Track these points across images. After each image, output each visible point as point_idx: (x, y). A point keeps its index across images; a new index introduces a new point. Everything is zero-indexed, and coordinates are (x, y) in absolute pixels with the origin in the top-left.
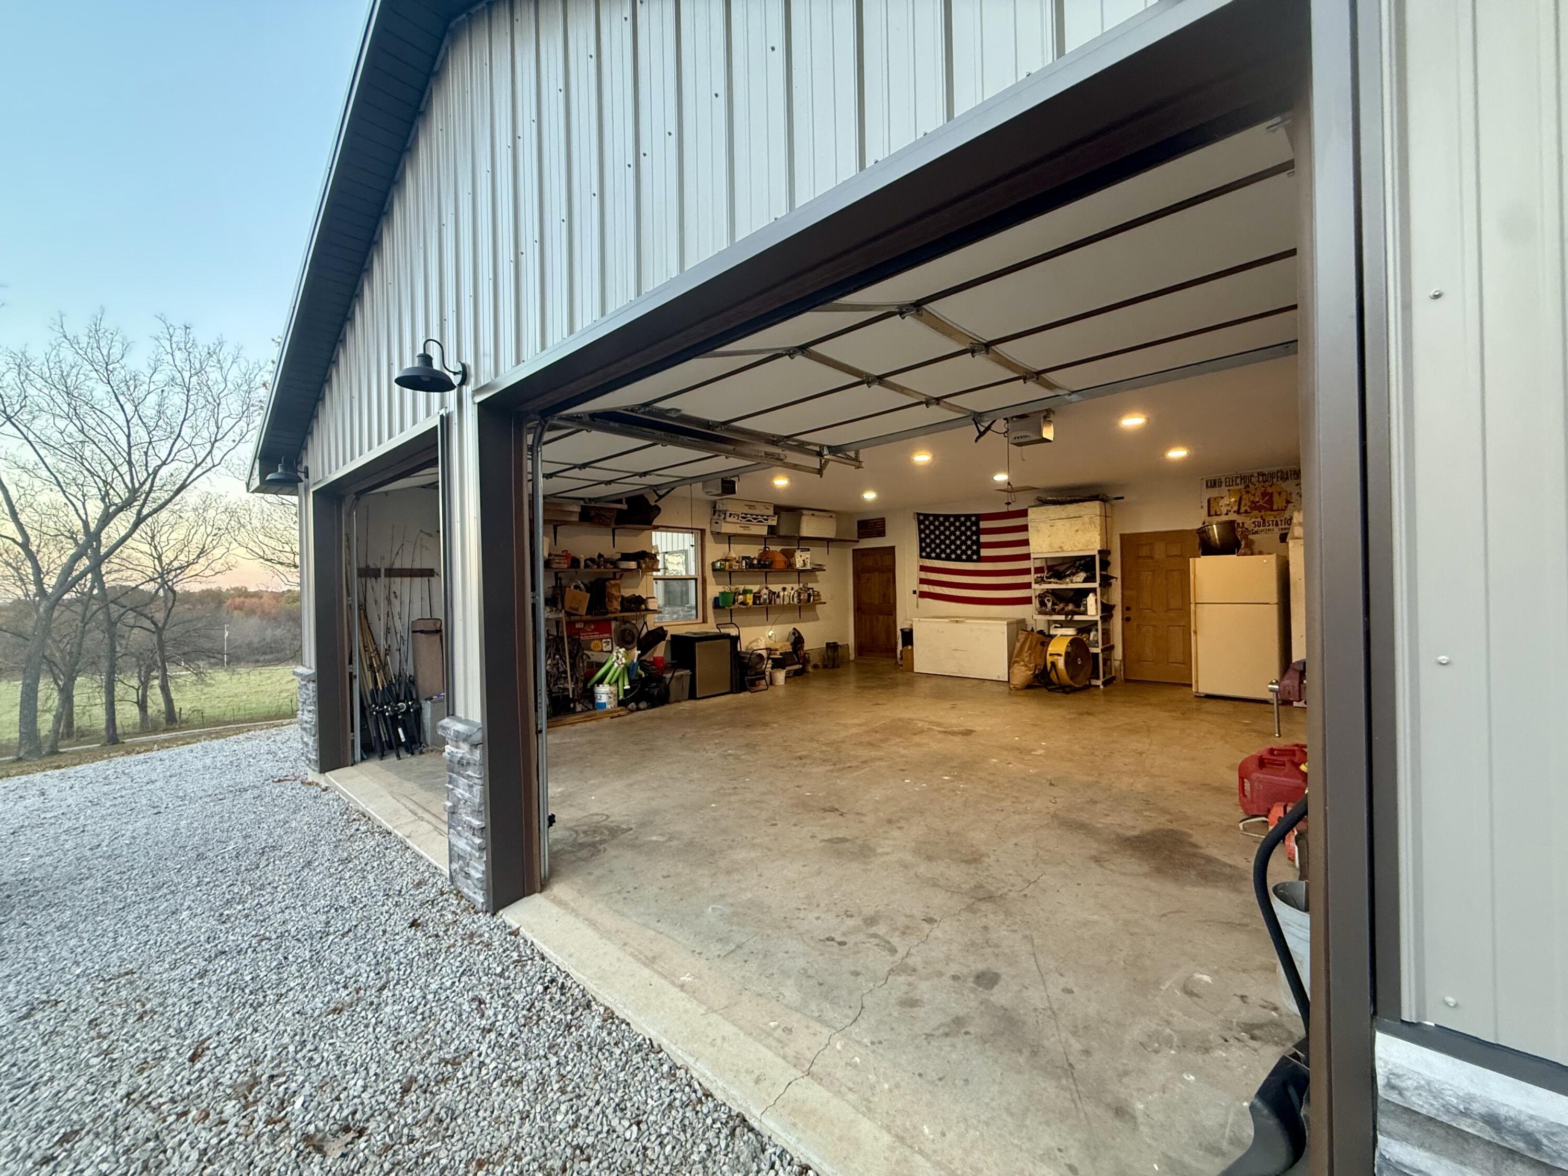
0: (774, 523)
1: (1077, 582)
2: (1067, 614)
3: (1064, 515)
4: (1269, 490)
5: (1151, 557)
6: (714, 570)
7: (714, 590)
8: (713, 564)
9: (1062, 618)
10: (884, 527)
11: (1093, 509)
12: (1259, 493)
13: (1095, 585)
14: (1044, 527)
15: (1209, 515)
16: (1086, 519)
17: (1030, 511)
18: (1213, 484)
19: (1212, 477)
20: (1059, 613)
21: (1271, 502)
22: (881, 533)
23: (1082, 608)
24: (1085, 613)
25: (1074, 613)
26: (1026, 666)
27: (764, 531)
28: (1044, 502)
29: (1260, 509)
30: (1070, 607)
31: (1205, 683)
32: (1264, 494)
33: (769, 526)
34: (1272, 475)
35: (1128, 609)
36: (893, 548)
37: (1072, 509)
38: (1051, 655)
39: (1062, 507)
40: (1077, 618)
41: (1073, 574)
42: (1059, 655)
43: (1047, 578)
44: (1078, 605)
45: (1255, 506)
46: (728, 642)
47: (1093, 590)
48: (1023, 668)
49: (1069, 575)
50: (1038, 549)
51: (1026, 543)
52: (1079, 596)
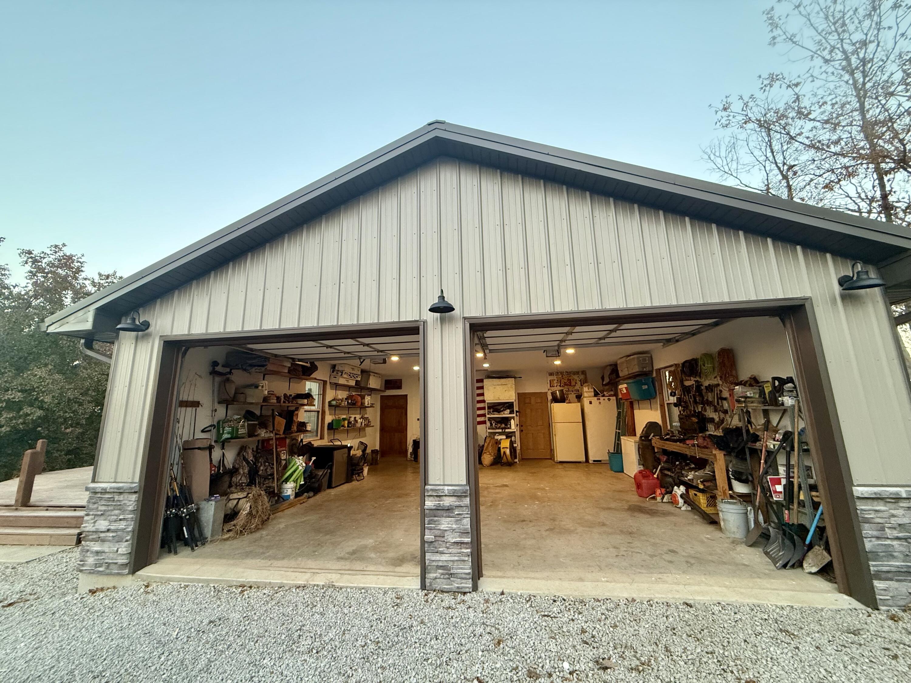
0: (359, 379)
1: (506, 414)
2: (502, 429)
3: (499, 383)
4: (570, 378)
5: (530, 403)
6: (330, 405)
7: (329, 419)
8: (329, 402)
9: (500, 431)
10: (401, 384)
11: (512, 381)
12: (566, 379)
13: (514, 415)
14: (491, 388)
15: (551, 387)
16: (509, 386)
17: (484, 380)
18: (551, 374)
19: (551, 372)
20: (498, 429)
21: (570, 383)
22: (400, 387)
23: (509, 426)
24: (510, 428)
25: (505, 428)
26: (490, 454)
27: (352, 383)
28: (489, 377)
29: (567, 385)
30: (503, 426)
31: (560, 456)
32: (568, 380)
33: (357, 381)
34: (570, 372)
35: (522, 426)
36: (406, 395)
37: (503, 381)
38: (503, 448)
39: (499, 380)
40: (507, 430)
41: (505, 410)
42: (507, 448)
43: (493, 412)
44: (506, 425)
45: (565, 384)
46: (346, 450)
47: (513, 418)
48: (489, 456)
49: (502, 411)
50: (489, 399)
51: (482, 395)
52: (506, 421)
